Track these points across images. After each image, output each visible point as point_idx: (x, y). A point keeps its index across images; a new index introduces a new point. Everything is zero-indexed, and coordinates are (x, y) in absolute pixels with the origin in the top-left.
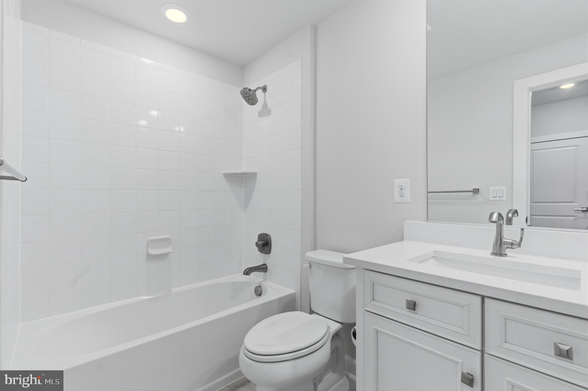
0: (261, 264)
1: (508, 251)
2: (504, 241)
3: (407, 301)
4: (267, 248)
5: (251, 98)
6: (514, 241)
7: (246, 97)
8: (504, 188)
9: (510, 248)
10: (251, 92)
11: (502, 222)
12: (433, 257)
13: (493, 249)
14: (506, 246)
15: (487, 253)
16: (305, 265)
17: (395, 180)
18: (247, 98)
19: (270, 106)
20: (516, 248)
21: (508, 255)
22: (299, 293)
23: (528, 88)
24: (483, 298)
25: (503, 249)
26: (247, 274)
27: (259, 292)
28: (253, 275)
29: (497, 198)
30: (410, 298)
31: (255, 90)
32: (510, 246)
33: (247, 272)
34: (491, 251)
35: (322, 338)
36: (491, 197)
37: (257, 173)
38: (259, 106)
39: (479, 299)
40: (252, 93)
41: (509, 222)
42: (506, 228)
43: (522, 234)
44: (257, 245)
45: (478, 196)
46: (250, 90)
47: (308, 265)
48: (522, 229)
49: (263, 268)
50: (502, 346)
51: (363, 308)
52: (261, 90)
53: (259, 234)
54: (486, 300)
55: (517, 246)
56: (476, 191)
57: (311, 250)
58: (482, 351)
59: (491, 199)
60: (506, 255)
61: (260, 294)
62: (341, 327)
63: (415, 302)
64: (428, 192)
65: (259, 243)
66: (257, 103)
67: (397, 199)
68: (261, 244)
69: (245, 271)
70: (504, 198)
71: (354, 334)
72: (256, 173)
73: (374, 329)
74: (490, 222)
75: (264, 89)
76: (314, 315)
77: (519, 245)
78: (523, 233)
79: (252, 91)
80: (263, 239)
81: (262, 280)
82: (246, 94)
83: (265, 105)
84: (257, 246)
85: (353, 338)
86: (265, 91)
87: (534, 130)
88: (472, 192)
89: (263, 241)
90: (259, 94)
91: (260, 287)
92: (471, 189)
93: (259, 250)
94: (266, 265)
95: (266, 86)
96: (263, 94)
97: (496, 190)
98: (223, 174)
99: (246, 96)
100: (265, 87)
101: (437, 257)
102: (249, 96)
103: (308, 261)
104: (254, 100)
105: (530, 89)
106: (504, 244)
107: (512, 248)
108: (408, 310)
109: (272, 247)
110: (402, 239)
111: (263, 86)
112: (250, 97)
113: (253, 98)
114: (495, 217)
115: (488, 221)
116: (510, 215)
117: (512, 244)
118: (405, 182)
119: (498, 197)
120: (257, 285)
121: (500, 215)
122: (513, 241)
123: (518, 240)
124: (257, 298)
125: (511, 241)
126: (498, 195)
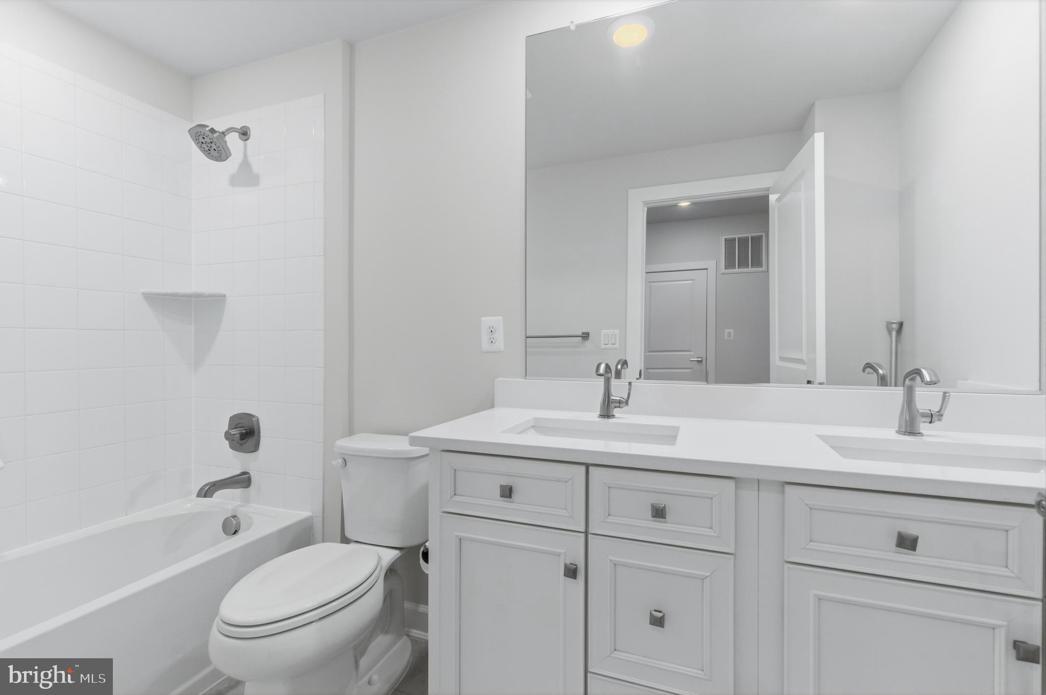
0: (238, 472)
1: (616, 412)
2: (612, 399)
3: (502, 486)
4: (250, 442)
5: (214, 147)
6: (623, 398)
7: (202, 143)
8: (617, 331)
9: (618, 407)
10: (215, 135)
11: (610, 375)
12: (533, 426)
13: (601, 411)
14: (613, 405)
15: (593, 415)
16: (334, 463)
17: (483, 319)
18: (204, 145)
19: (256, 168)
20: (623, 407)
21: (616, 416)
22: (320, 514)
23: (643, 202)
24: (587, 466)
25: (611, 409)
26: (205, 496)
27: (232, 527)
28: (220, 494)
29: (610, 346)
30: (505, 482)
31: (223, 133)
32: (618, 405)
33: (207, 491)
34: (599, 413)
35: (371, 576)
36: (602, 343)
37: (227, 295)
38: (231, 165)
39: (583, 468)
40: (217, 138)
41: (618, 375)
42: (614, 382)
43: (630, 389)
44: (228, 436)
45: (588, 343)
46: (213, 131)
47: (340, 461)
48: (630, 383)
49: (243, 481)
50: (606, 520)
51: (440, 508)
52: (236, 135)
53: (231, 415)
54: (591, 468)
55: (625, 404)
56: (585, 336)
57: (343, 437)
58: (586, 533)
59: (603, 346)
60: (613, 416)
61: (236, 531)
62: (400, 555)
63: (512, 487)
64: (527, 337)
65: (232, 433)
66: (228, 158)
67: (485, 346)
68: (238, 434)
69: (201, 489)
70: (617, 346)
71: (426, 556)
72: (224, 296)
73: (457, 536)
74: (597, 375)
75: (244, 134)
76: (352, 546)
77: (627, 403)
78: (631, 387)
79: (218, 134)
80: (241, 425)
81: (239, 503)
82: (203, 138)
83: (246, 165)
84: (227, 438)
85: (422, 561)
86: (245, 137)
87: (650, 257)
88: (581, 338)
89: (242, 427)
90: (233, 140)
91: (234, 517)
92: (580, 333)
93: (232, 447)
94: (249, 474)
95: (249, 128)
96: (242, 143)
97: (609, 335)
98: (143, 294)
99: (204, 141)
100: (244, 129)
101: (538, 426)
102: (211, 142)
103: (340, 453)
104: (223, 151)
105: (645, 203)
106: (612, 402)
107: (619, 407)
108: (502, 498)
109: (261, 438)
110: (492, 406)
111: (241, 128)
112: (213, 145)
113: (219, 149)
114: (602, 369)
115: (595, 374)
116: (619, 367)
117: (620, 402)
118: (496, 321)
119: (610, 344)
120: (229, 515)
121: (607, 366)
122: (621, 399)
123: (626, 397)
124: (227, 540)
125: (619, 399)
126: (610, 342)
